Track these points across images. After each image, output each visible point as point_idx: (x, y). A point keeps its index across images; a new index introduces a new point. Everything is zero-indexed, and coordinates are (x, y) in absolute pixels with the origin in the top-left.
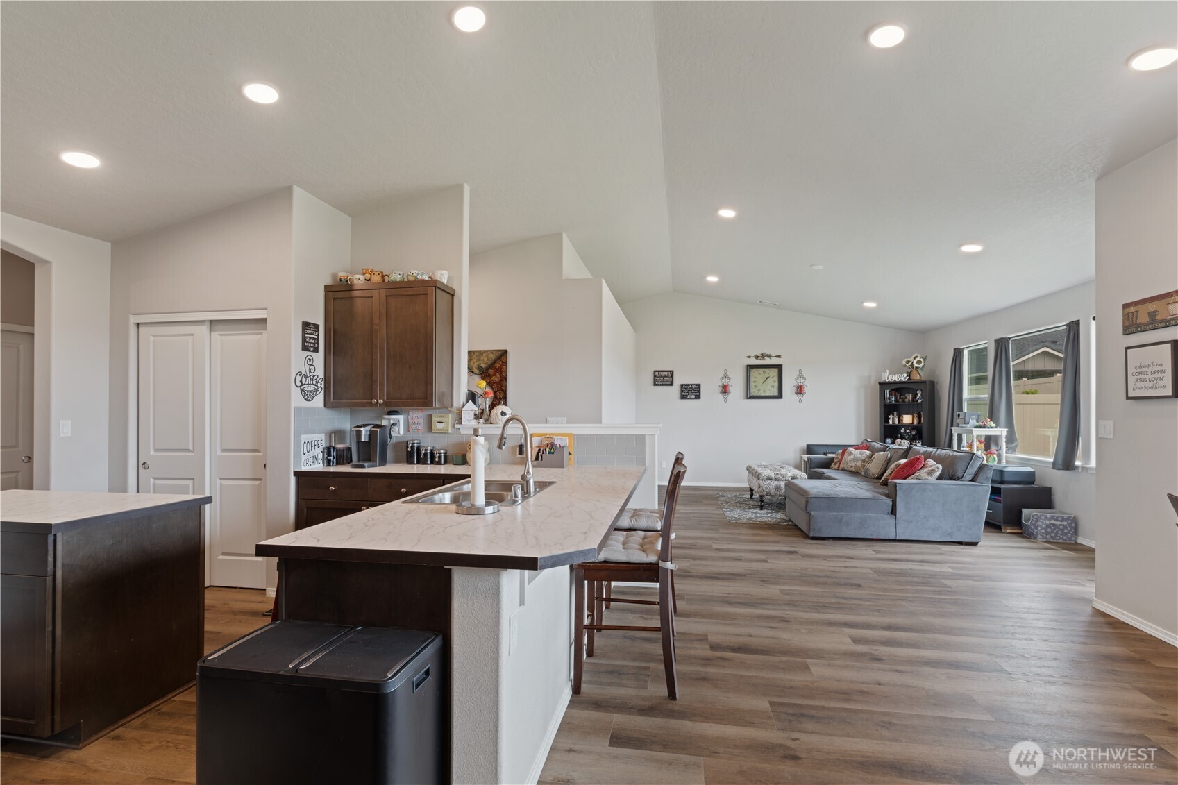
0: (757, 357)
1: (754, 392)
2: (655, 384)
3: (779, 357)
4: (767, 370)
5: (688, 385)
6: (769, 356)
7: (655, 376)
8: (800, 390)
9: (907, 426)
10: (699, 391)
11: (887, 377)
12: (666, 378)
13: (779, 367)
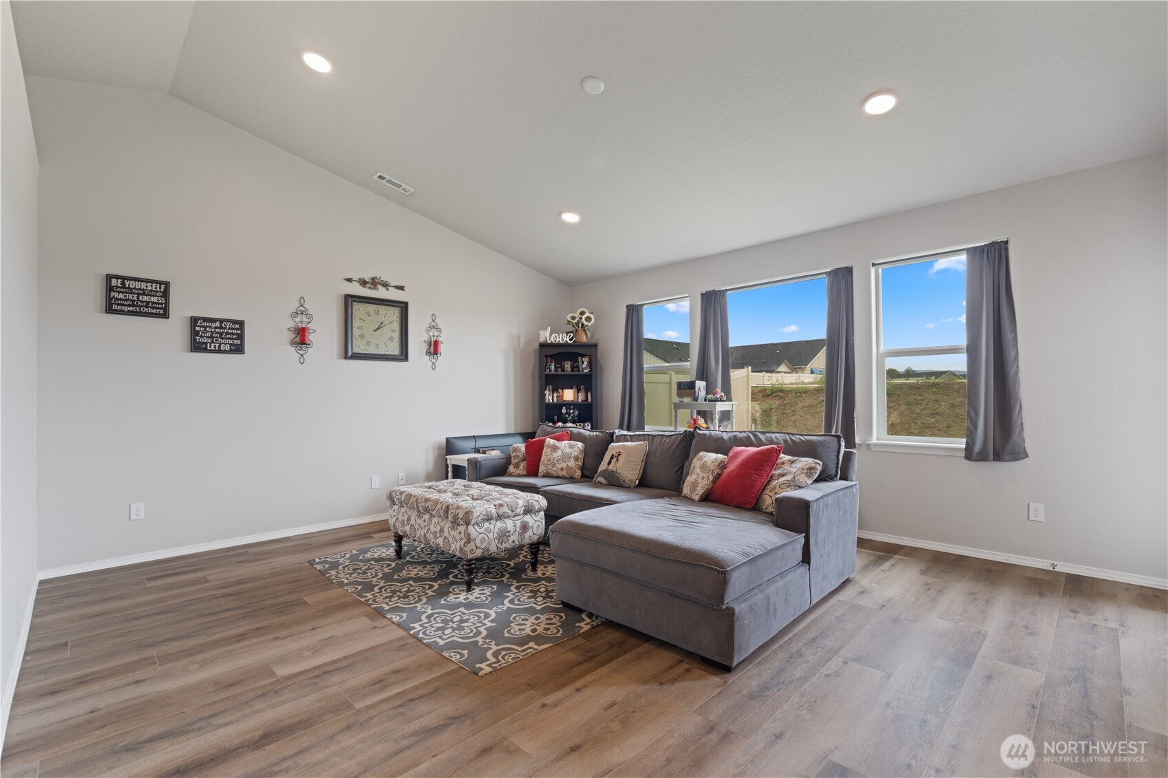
0: (363, 283)
1: (359, 347)
2: (109, 310)
3: (401, 288)
4: (382, 309)
5: (213, 320)
6: (386, 285)
7: (110, 288)
8: (434, 348)
9: (568, 405)
10: (241, 337)
11: (546, 336)
12: (146, 298)
13: (404, 307)
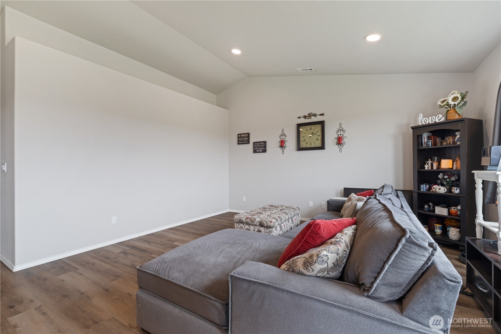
0: (305, 117)
1: (303, 145)
2: (238, 144)
3: (322, 115)
4: (313, 127)
5: (258, 142)
6: (315, 115)
7: (238, 138)
8: (339, 141)
9: (445, 172)
10: (265, 147)
11: (422, 121)
12: (244, 139)
13: (322, 123)
